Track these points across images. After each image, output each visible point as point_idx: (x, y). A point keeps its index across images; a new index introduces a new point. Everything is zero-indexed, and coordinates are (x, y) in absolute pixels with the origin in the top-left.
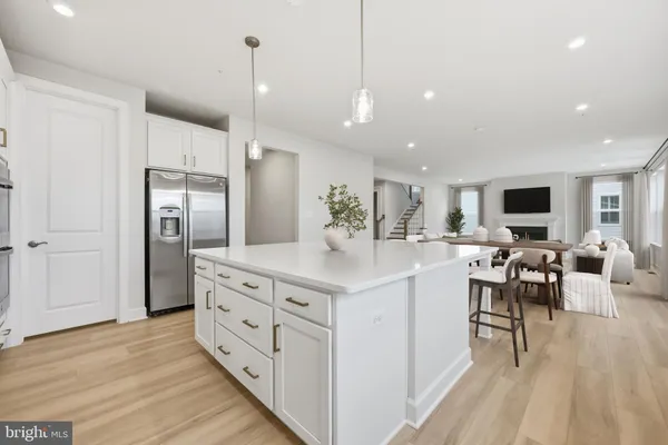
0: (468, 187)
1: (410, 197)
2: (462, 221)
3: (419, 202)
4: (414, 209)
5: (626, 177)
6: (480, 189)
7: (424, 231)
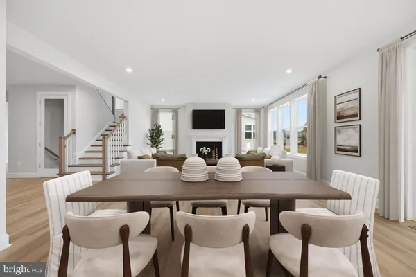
0: (166, 109)
1: (113, 113)
2: (161, 137)
3: (123, 117)
4: (115, 126)
5: (257, 111)
6: (175, 111)
7: (128, 148)
